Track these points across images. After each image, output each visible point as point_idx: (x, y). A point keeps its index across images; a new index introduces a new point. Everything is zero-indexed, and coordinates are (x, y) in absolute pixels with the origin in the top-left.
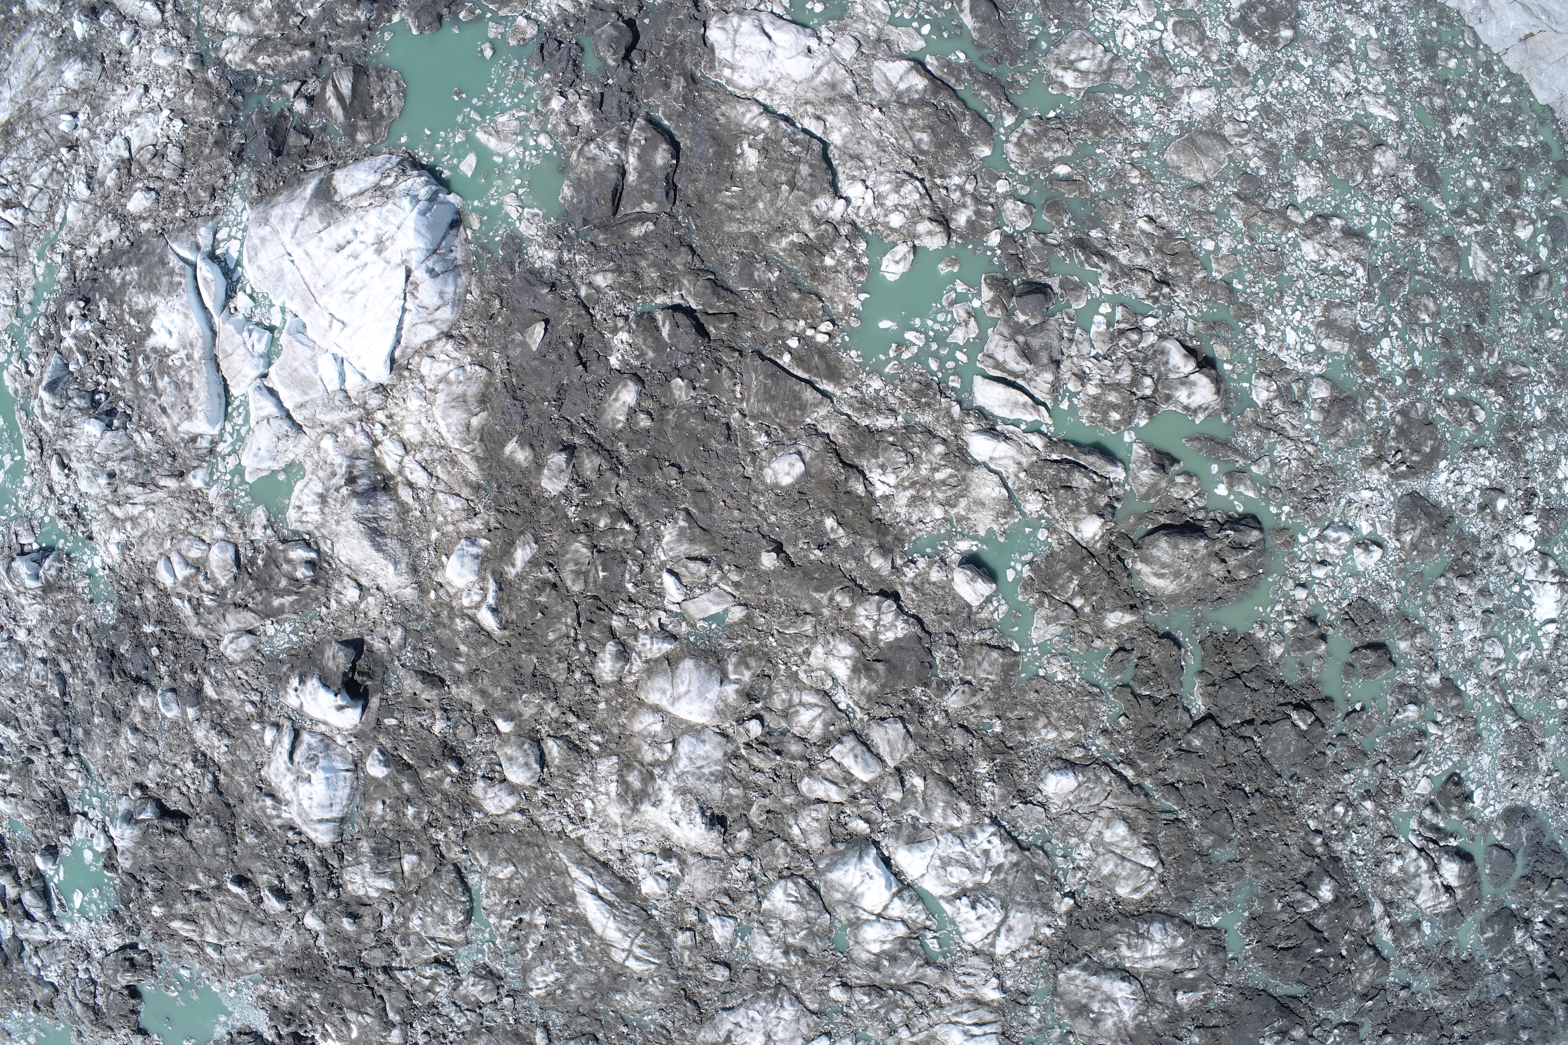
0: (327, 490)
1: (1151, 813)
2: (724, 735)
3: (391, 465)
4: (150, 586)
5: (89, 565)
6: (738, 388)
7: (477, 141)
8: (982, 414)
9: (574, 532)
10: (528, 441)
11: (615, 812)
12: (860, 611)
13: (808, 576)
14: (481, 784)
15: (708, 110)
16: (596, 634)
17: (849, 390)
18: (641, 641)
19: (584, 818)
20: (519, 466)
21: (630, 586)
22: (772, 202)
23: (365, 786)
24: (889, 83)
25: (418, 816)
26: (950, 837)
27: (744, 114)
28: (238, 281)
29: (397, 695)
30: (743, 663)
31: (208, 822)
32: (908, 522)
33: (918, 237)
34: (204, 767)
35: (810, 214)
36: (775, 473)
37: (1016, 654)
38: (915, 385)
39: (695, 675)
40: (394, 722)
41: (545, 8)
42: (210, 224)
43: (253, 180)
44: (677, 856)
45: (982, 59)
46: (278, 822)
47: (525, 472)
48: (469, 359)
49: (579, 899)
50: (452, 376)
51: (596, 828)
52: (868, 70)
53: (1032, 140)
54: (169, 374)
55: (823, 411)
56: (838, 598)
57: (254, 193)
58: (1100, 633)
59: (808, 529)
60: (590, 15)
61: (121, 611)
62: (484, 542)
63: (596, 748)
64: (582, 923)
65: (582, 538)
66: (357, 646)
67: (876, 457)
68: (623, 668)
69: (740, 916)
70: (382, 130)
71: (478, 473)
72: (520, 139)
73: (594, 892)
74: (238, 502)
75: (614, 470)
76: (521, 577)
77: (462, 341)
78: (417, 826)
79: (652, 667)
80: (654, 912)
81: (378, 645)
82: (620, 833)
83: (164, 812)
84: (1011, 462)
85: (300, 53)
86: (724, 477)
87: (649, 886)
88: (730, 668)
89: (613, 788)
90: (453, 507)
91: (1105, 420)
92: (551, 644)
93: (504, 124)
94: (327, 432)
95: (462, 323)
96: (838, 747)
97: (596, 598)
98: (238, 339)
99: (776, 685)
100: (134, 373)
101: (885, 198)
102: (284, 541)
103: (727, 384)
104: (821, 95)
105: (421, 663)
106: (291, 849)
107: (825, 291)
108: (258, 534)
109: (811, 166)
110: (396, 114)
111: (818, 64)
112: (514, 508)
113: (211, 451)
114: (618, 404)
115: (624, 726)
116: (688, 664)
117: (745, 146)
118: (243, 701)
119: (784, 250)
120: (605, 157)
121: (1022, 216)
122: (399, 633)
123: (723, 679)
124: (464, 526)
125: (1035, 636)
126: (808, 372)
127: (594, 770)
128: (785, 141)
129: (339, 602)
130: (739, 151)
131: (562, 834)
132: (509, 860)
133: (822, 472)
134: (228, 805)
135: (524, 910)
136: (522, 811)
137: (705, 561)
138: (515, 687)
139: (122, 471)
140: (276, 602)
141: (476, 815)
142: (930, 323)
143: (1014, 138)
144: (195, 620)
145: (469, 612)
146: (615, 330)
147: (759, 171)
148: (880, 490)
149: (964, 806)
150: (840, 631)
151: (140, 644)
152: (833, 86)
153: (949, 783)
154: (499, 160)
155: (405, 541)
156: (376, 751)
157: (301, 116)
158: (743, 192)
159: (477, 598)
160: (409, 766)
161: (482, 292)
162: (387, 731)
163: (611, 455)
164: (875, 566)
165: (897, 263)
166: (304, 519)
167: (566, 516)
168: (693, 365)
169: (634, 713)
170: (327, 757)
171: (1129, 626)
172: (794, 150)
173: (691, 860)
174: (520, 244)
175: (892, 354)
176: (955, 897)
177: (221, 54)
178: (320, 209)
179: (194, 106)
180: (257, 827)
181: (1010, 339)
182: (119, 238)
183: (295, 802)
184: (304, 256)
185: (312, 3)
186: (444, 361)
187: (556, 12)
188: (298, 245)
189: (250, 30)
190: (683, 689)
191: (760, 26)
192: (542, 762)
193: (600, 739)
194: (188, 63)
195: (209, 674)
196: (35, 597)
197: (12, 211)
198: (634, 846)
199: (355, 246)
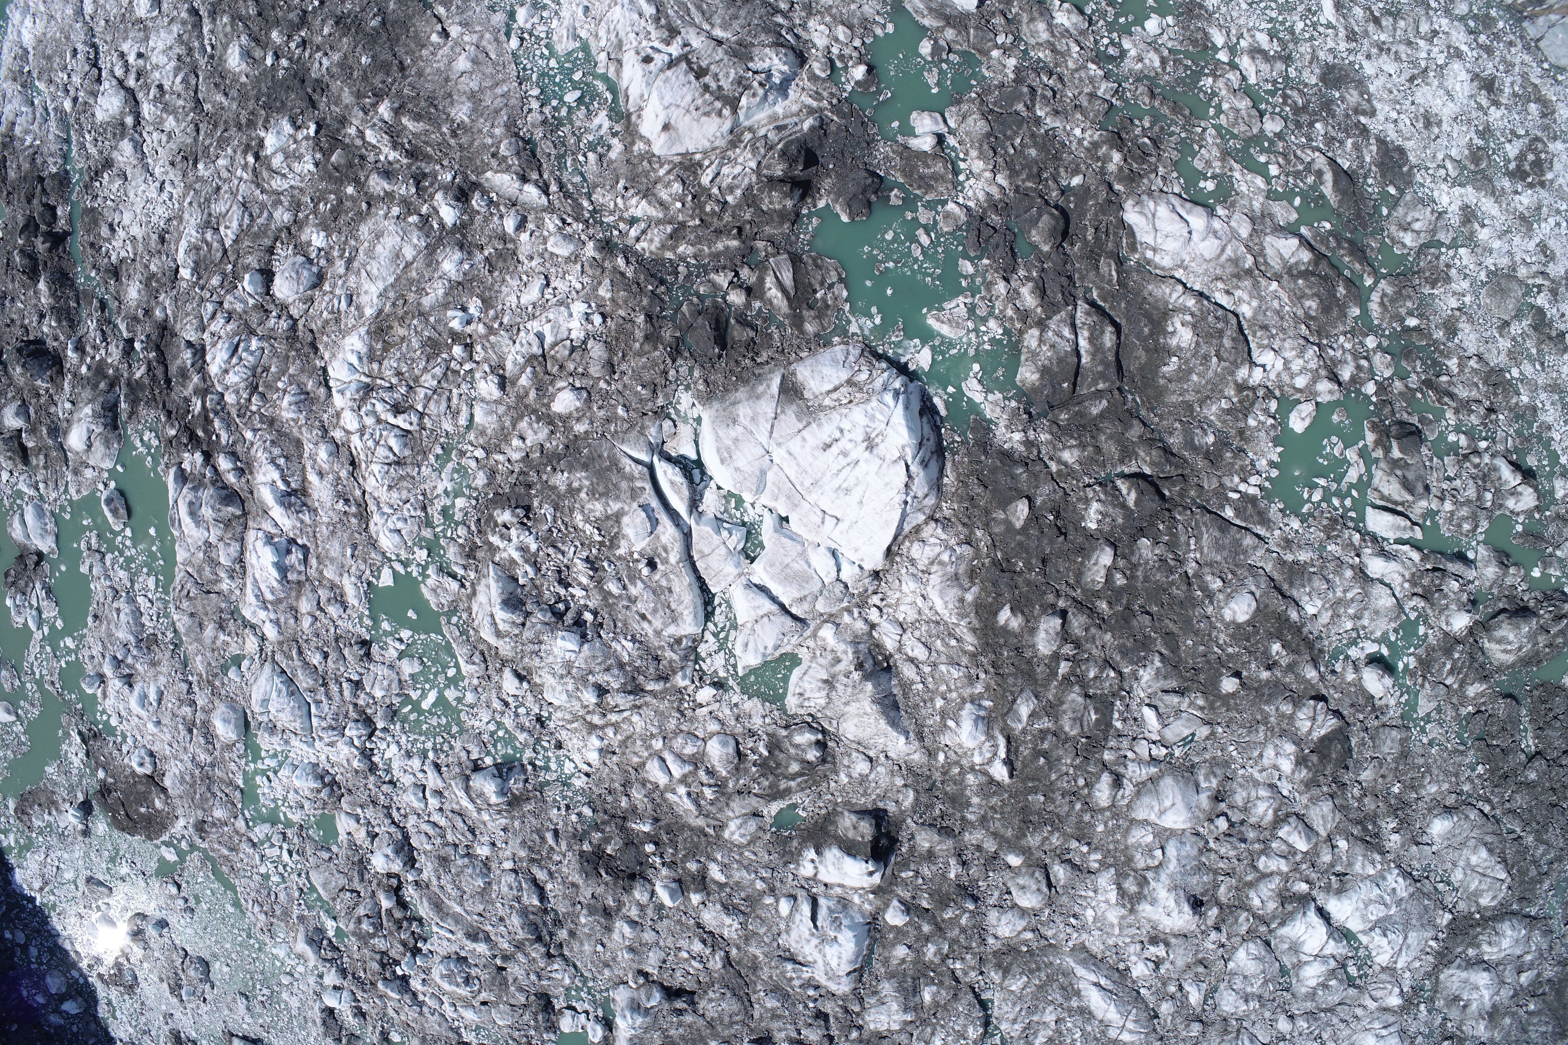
0: (834, 676)
3: (890, 644)
4: (638, 786)
6: (1193, 541)
8: (1374, 538)
9: (1068, 684)
10: (1019, 608)
11: (1113, 916)
12: (1301, 715)
13: (1260, 694)
14: (994, 914)
15: (1138, 291)
16: (1092, 769)
17: (1277, 532)
18: (1131, 769)
19: (1084, 925)
20: (1012, 632)
21: (1118, 724)
22: (1204, 373)
23: (882, 934)
24: (1282, 257)
25: (937, 953)
26: (1368, 883)
27: (1170, 294)
29: (910, 850)
30: (1211, 772)
31: (723, 995)
32: (1328, 637)
33: (1319, 395)
34: (713, 945)
35: (1235, 381)
36: (1235, 612)
38: (1325, 521)
39: (1177, 790)
40: (911, 874)
41: (971, 193)
43: (697, 374)
44: (1162, 940)
46: (799, 982)
47: (1018, 636)
48: (955, 540)
49: (1083, 993)
50: (945, 557)
51: (1096, 931)
52: (1260, 244)
53: (1393, 300)
54: (641, 579)
55: (1260, 553)
56: (1283, 707)
57: (702, 388)
58: (1464, 701)
59: (1258, 655)
60: (1014, 200)
61: (604, 812)
62: (988, 704)
63: (1096, 865)
64: (1085, 1013)
65: (1077, 688)
67: (1304, 586)
68: (1117, 794)
69: (1211, 979)
70: (830, 320)
71: (976, 643)
73: (1097, 985)
75: (1096, 625)
76: (1025, 730)
77: (949, 524)
78: (937, 960)
79: (1141, 789)
80: (1141, 990)
81: (892, 809)
82: (1117, 931)
83: (669, 993)
84: (1396, 576)
85: (726, 242)
86: (1188, 620)
87: (1139, 970)
88: (1201, 778)
89: (1113, 896)
90: (956, 676)
91: (1459, 531)
92: (1053, 784)
94: (826, 622)
95: (944, 505)
96: (1287, 828)
97: (1088, 737)
98: (717, 539)
99: (1236, 786)
100: (599, 581)
101: (1290, 362)
102: (786, 727)
103: (1183, 539)
104: (1228, 271)
105: (932, 818)
106: (811, 1004)
107: (1251, 448)
108: (757, 722)
109: (1231, 340)
110: (841, 303)
111: (1223, 241)
113: (694, 649)
114: (1098, 568)
115: (1119, 842)
116: (1169, 781)
117: (1178, 325)
118: (754, 880)
119: (1215, 415)
120: (1064, 344)
121: (1389, 365)
122: (911, 794)
123: (1198, 789)
124: (967, 692)
126: (1245, 520)
127: (1094, 883)
128: (1211, 318)
129: (847, 776)
130: (1170, 329)
132: (1022, 973)
133: (1267, 605)
134: (740, 975)
135: (1033, 1013)
136: (1032, 930)
137: (1176, 692)
138: (1024, 826)
139: (607, 682)
140: (784, 785)
141: (991, 941)
143: (1376, 297)
144: (696, 813)
145: (981, 768)
146: (1086, 501)
147: (1190, 347)
148: (1309, 613)
149: (1376, 856)
150: (1283, 734)
151: (629, 842)
152: (1235, 261)
153: (1365, 841)
156: (896, 903)
157: (737, 307)
158: (1179, 366)
159: (988, 755)
160: (925, 911)
161: (959, 475)
162: (905, 883)
163: (1092, 612)
164: (1308, 676)
165: (1304, 418)
166: (806, 704)
168: (1154, 525)
169: (1127, 831)
170: (847, 916)
171: (1482, 693)
172: (1217, 326)
173: (1173, 941)
174: (987, 427)
176: (1371, 929)
177: (630, 242)
178: (794, 407)
179: (612, 300)
180: (776, 990)
181: (1391, 473)
182: (549, 439)
183: (820, 962)
184: (786, 456)
185: (731, 189)
186: (935, 545)
187: (981, 196)
188: (779, 445)
189: (661, 215)
190: (1168, 803)
191: (1174, 210)
192: (1050, 885)
193: (1099, 857)
194: (590, 250)
195: (715, 860)
196: (499, 812)
197: (406, 416)
198: (1128, 940)
199: (843, 444)
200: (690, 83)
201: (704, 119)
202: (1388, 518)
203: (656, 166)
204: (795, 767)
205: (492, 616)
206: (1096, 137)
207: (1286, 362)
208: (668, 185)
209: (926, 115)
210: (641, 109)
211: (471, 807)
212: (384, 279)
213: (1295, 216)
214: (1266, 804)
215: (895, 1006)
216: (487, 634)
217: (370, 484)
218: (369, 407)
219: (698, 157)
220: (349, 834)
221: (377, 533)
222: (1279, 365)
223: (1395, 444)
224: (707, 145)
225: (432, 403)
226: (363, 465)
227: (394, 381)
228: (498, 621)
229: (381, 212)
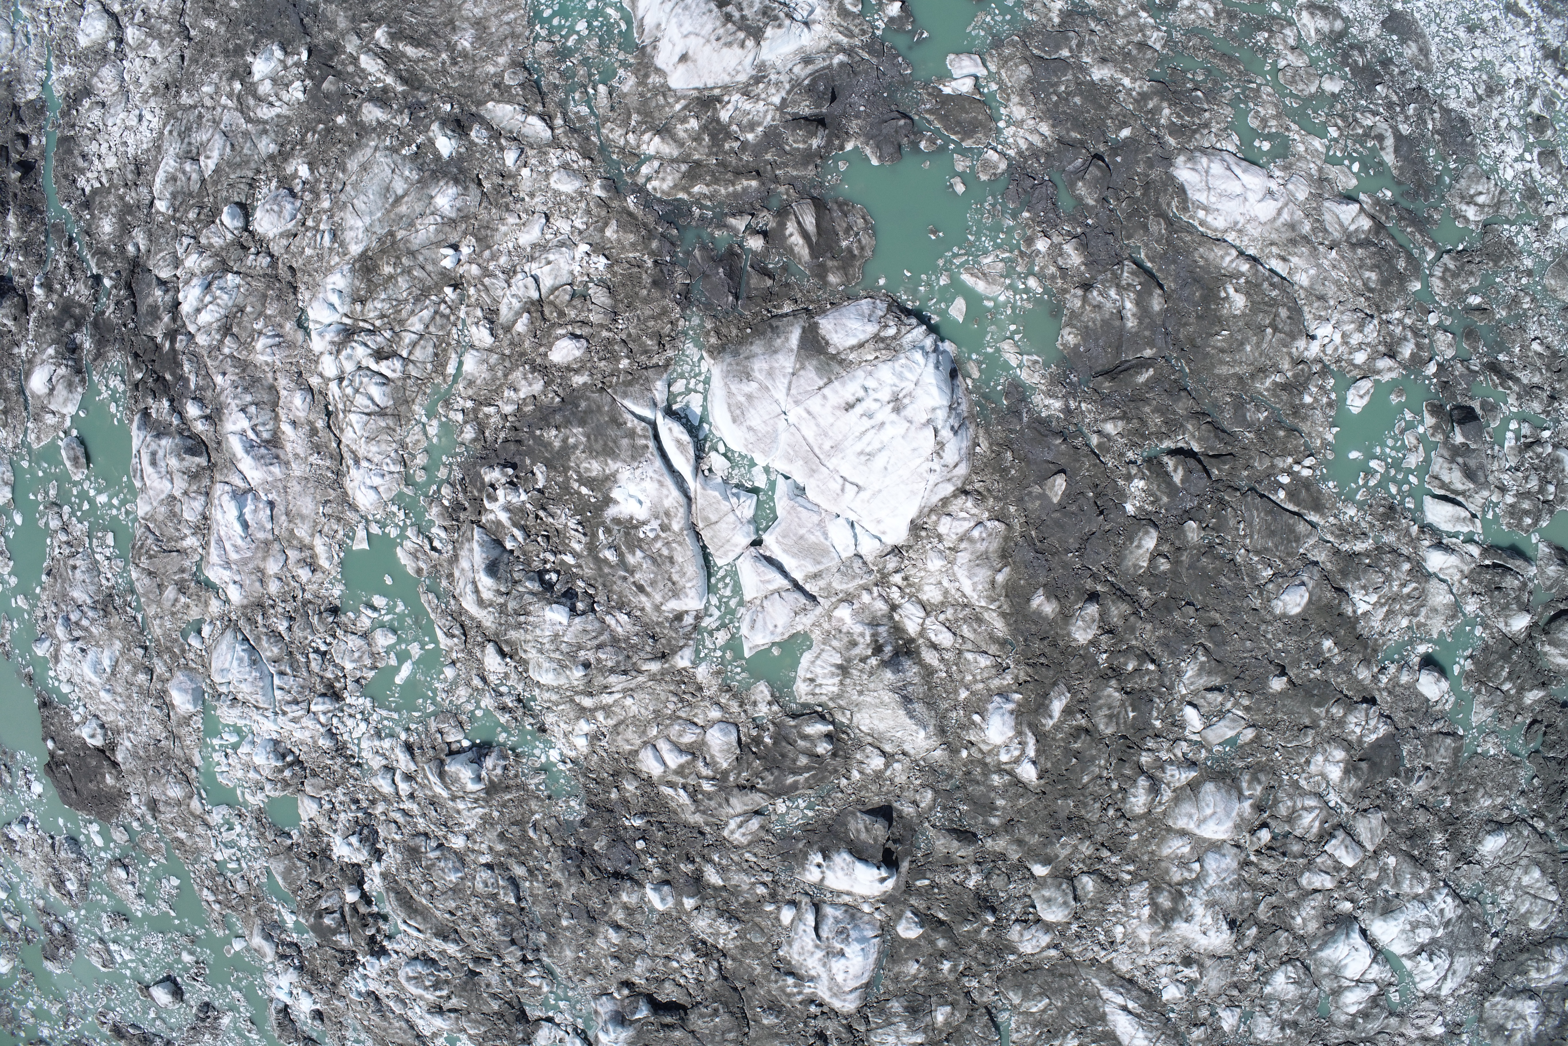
0: (849, 660)
1: (1552, 854)
2: (1237, 846)
3: (912, 628)
4: (630, 776)
5: (543, 759)
6: (1242, 526)
7: (963, 284)
8: (1432, 530)
9: (1104, 677)
10: (1053, 592)
11: (1144, 934)
12: (1352, 719)
13: (1309, 694)
14: (1017, 928)
15: (1188, 253)
16: (1127, 772)
17: (1331, 519)
18: (1169, 773)
19: (1112, 943)
20: (1046, 618)
21: (1158, 724)
22: (1258, 345)
23: (892, 946)
24: (1341, 225)
25: (953, 970)
26: (1416, 903)
27: (1222, 257)
28: (705, 439)
29: (926, 855)
30: (1255, 779)
31: (716, 1010)
32: (1381, 634)
33: (1379, 372)
34: (706, 955)
35: (1290, 354)
36: (1285, 605)
37: (1462, 737)
38: (1381, 510)
39: (1218, 798)
40: (927, 882)
41: (1011, 140)
42: (665, 376)
43: (709, 325)
44: (1196, 962)
45: (1402, 195)
46: (799, 998)
47: (1052, 623)
48: (986, 515)
49: (1109, 1017)
50: (976, 533)
51: (1125, 949)
52: (1318, 209)
53: (1455, 275)
54: (640, 548)
55: (1311, 541)
56: (1334, 710)
57: (713, 340)
58: (1521, 709)
59: (1309, 652)
60: (1058, 151)
61: (591, 805)
62: (1017, 697)
63: (1129, 877)
65: (1113, 682)
66: (885, 813)
67: (1359, 579)
68: (1153, 800)
69: (1246, 1004)
70: (855, 271)
71: (1005, 629)
72: (1008, 281)
73: (1124, 1008)
74: (733, 679)
75: (1135, 613)
76: (1057, 727)
77: (980, 497)
78: (951, 978)
79: (1179, 795)
80: (1171, 1015)
81: (908, 810)
82: (1147, 950)
83: (657, 1007)
84: (1456, 571)
85: (745, 183)
86: (1235, 611)
87: (1171, 993)
88: (1244, 785)
89: (1146, 911)
90: (982, 665)
91: (1519, 525)
92: (1084, 787)
93: (989, 265)
94: (842, 601)
95: (974, 477)
96: (1334, 842)
97: (1124, 737)
98: (725, 506)
99: (1281, 794)
100: (592, 548)
101: (1349, 336)
102: (794, 716)
103: (1232, 522)
104: (1284, 236)
105: (951, 821)
106: (813, 1022)
107: (1305, 427)
108: (763, 710)
109: (1289, 309)
110: (868, 253)
111: (1280, 204)
112: (1042, 660)
113: (696, 627)
114: (1141, 551)
115: (1152, 853)
116: (1209, 787)
117: (1231, 290)
118: (754, 884)
119: (1267, 390)
120: (1109, 305)
121: (1450, 345)
122: (929, 795)
123: (1241, 797)
124: (995, 683)
125: (1474, 720)
126: (1298, 504)
127: (1126, 897)
128: (1266, 285)
129: (860, 772)
130: (1223, 295)
131: (1094, 961)
132: (1043, 994)
133: (1320, 598)
134: (735, 989)
135: (1055, 1038)
136: (1056, 947)
137: (1219, 689)
138: (1051, 832)
139: (599, 660)
140: (790, 780)
141: (1012, 957)
142: (1388, 450)
143: (1438, 272)
144: (693, 808)
145: (1007, 767)
146: (1129, 478)
147: (1244, 314)
148: (1362, 608)
149: (1425, 874)
150: (1334, 739)
151: (618, 838)
152: (1292, 226)
153: (1413, 857)
154: (990, 304)
155: (930, 705)
156: (909, 914)
157: (755, 253)
158: (1231, 335)
159: (1016, 753)
160: (941, 923)
161: (991, 444)
162: (919, 892)
163: (1132, 600)
164: (1360, 677)
165: (1361, 397)
166: (817, 691)
167: (1097, 663)
168: (1200, 507)
169: (1163, 840)
170: (856, 926)
171: (1539, 701)
172: (1274, 293)
173: (1208, 962)
174: (1024, 392)
175: (1361, 482)
176: (1418, 953)
177: (641, 180)
178: (814, 362)
179: (619, 241)
180: (774, 1007)
181: (1452, 461)
182: (544, 393)
183: (824, 976)
184: (805, 415)
185: (752, 126)
186: (964, 519)
187: (1023, 145)
188: (797, 403)
189: (675, 153)
190: (1208, 811)
191: (1229, 168)
192: (1076, 898)
193: (1131, 868)
194: (597, 190)
195: (710, 861)
196: (476, 801)
197: (389, 363)
198: (1158, 960)
199: (868, 404)
200: (711, 11)
201: (725, 50)
202: (1448, 509)
203: (671, 100)
204: (803, 761)
205: (474, 583)
206: (1145, 89)
207: (1344, 335)
208: (684, 120)
209: (963, 57)
210: (656, 40)
211: (445, 794)
212: (371, 213)
213: (1354, 182)
214: (1314, 815)
215: (903, 1027)
216: (469, 604)
217: (348, 437)
218: (349, 351)
219: (717, 92)
220: (311, 819)
221: (353, 489)
222: (1337, 338)
223: (1457, 429)
224: (727, 79)
225: (418, 348)
226: (341, 415)
227: (378, 323)
228: (480, 588)
229: (372, 144)
